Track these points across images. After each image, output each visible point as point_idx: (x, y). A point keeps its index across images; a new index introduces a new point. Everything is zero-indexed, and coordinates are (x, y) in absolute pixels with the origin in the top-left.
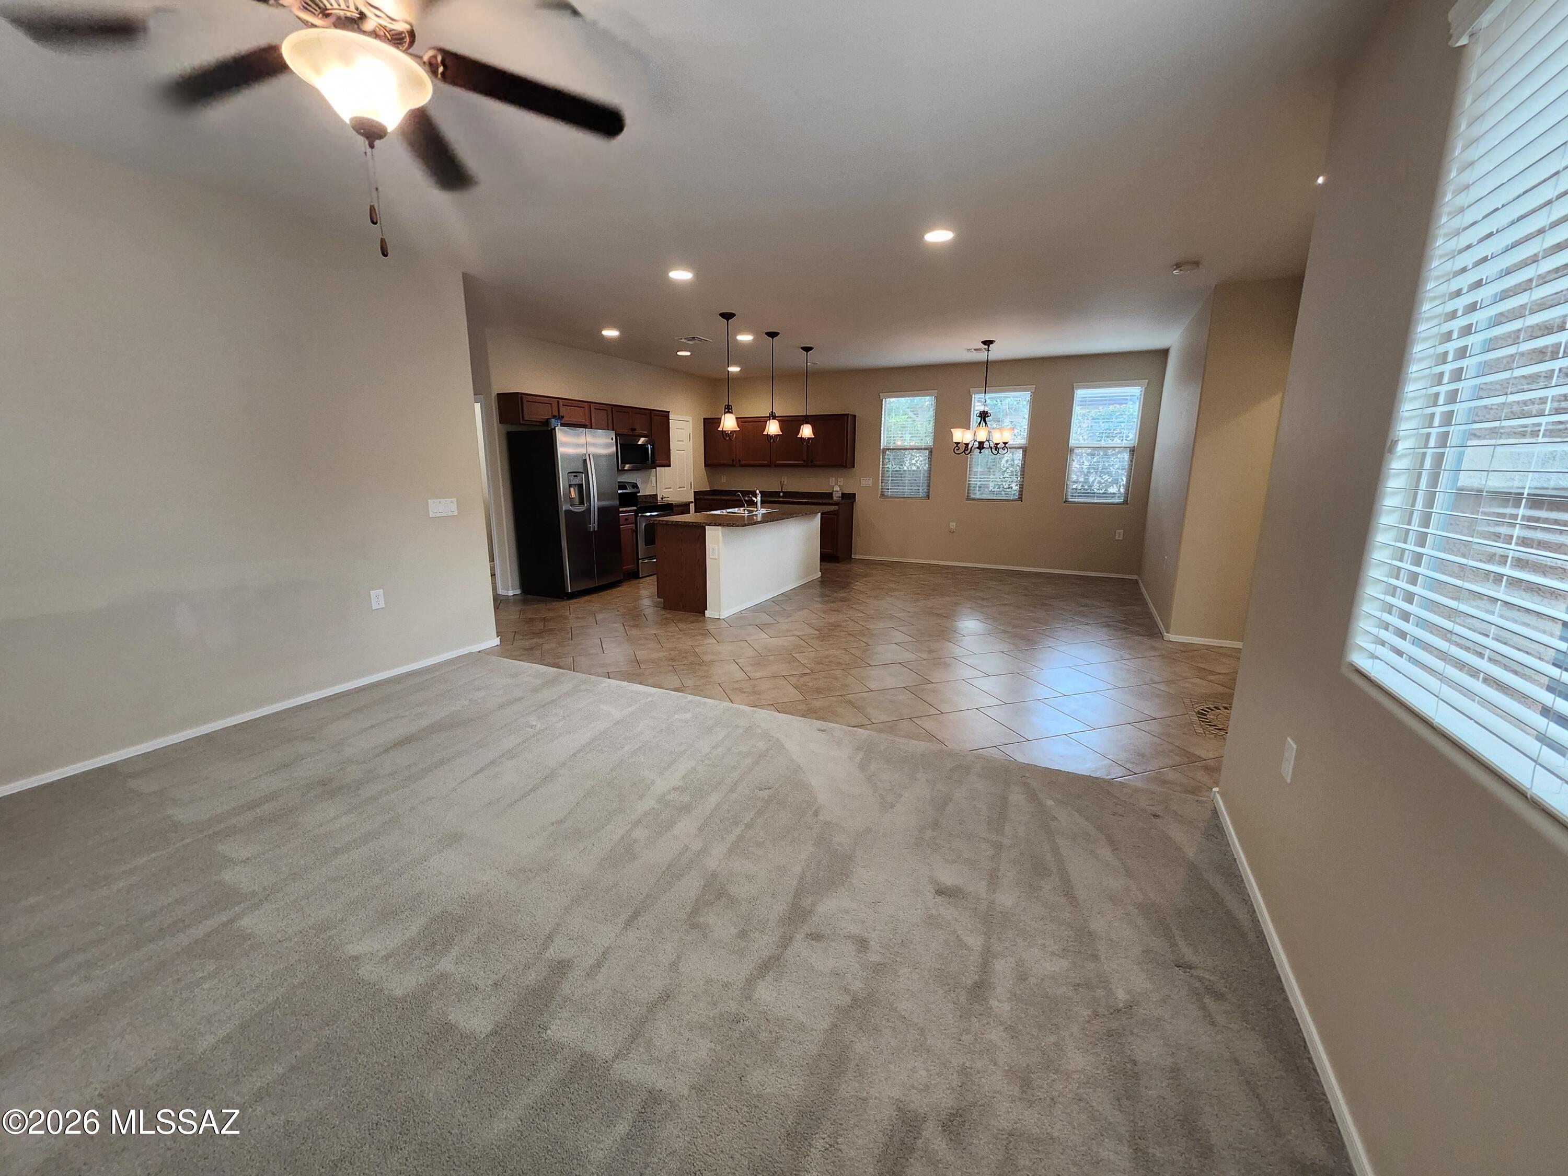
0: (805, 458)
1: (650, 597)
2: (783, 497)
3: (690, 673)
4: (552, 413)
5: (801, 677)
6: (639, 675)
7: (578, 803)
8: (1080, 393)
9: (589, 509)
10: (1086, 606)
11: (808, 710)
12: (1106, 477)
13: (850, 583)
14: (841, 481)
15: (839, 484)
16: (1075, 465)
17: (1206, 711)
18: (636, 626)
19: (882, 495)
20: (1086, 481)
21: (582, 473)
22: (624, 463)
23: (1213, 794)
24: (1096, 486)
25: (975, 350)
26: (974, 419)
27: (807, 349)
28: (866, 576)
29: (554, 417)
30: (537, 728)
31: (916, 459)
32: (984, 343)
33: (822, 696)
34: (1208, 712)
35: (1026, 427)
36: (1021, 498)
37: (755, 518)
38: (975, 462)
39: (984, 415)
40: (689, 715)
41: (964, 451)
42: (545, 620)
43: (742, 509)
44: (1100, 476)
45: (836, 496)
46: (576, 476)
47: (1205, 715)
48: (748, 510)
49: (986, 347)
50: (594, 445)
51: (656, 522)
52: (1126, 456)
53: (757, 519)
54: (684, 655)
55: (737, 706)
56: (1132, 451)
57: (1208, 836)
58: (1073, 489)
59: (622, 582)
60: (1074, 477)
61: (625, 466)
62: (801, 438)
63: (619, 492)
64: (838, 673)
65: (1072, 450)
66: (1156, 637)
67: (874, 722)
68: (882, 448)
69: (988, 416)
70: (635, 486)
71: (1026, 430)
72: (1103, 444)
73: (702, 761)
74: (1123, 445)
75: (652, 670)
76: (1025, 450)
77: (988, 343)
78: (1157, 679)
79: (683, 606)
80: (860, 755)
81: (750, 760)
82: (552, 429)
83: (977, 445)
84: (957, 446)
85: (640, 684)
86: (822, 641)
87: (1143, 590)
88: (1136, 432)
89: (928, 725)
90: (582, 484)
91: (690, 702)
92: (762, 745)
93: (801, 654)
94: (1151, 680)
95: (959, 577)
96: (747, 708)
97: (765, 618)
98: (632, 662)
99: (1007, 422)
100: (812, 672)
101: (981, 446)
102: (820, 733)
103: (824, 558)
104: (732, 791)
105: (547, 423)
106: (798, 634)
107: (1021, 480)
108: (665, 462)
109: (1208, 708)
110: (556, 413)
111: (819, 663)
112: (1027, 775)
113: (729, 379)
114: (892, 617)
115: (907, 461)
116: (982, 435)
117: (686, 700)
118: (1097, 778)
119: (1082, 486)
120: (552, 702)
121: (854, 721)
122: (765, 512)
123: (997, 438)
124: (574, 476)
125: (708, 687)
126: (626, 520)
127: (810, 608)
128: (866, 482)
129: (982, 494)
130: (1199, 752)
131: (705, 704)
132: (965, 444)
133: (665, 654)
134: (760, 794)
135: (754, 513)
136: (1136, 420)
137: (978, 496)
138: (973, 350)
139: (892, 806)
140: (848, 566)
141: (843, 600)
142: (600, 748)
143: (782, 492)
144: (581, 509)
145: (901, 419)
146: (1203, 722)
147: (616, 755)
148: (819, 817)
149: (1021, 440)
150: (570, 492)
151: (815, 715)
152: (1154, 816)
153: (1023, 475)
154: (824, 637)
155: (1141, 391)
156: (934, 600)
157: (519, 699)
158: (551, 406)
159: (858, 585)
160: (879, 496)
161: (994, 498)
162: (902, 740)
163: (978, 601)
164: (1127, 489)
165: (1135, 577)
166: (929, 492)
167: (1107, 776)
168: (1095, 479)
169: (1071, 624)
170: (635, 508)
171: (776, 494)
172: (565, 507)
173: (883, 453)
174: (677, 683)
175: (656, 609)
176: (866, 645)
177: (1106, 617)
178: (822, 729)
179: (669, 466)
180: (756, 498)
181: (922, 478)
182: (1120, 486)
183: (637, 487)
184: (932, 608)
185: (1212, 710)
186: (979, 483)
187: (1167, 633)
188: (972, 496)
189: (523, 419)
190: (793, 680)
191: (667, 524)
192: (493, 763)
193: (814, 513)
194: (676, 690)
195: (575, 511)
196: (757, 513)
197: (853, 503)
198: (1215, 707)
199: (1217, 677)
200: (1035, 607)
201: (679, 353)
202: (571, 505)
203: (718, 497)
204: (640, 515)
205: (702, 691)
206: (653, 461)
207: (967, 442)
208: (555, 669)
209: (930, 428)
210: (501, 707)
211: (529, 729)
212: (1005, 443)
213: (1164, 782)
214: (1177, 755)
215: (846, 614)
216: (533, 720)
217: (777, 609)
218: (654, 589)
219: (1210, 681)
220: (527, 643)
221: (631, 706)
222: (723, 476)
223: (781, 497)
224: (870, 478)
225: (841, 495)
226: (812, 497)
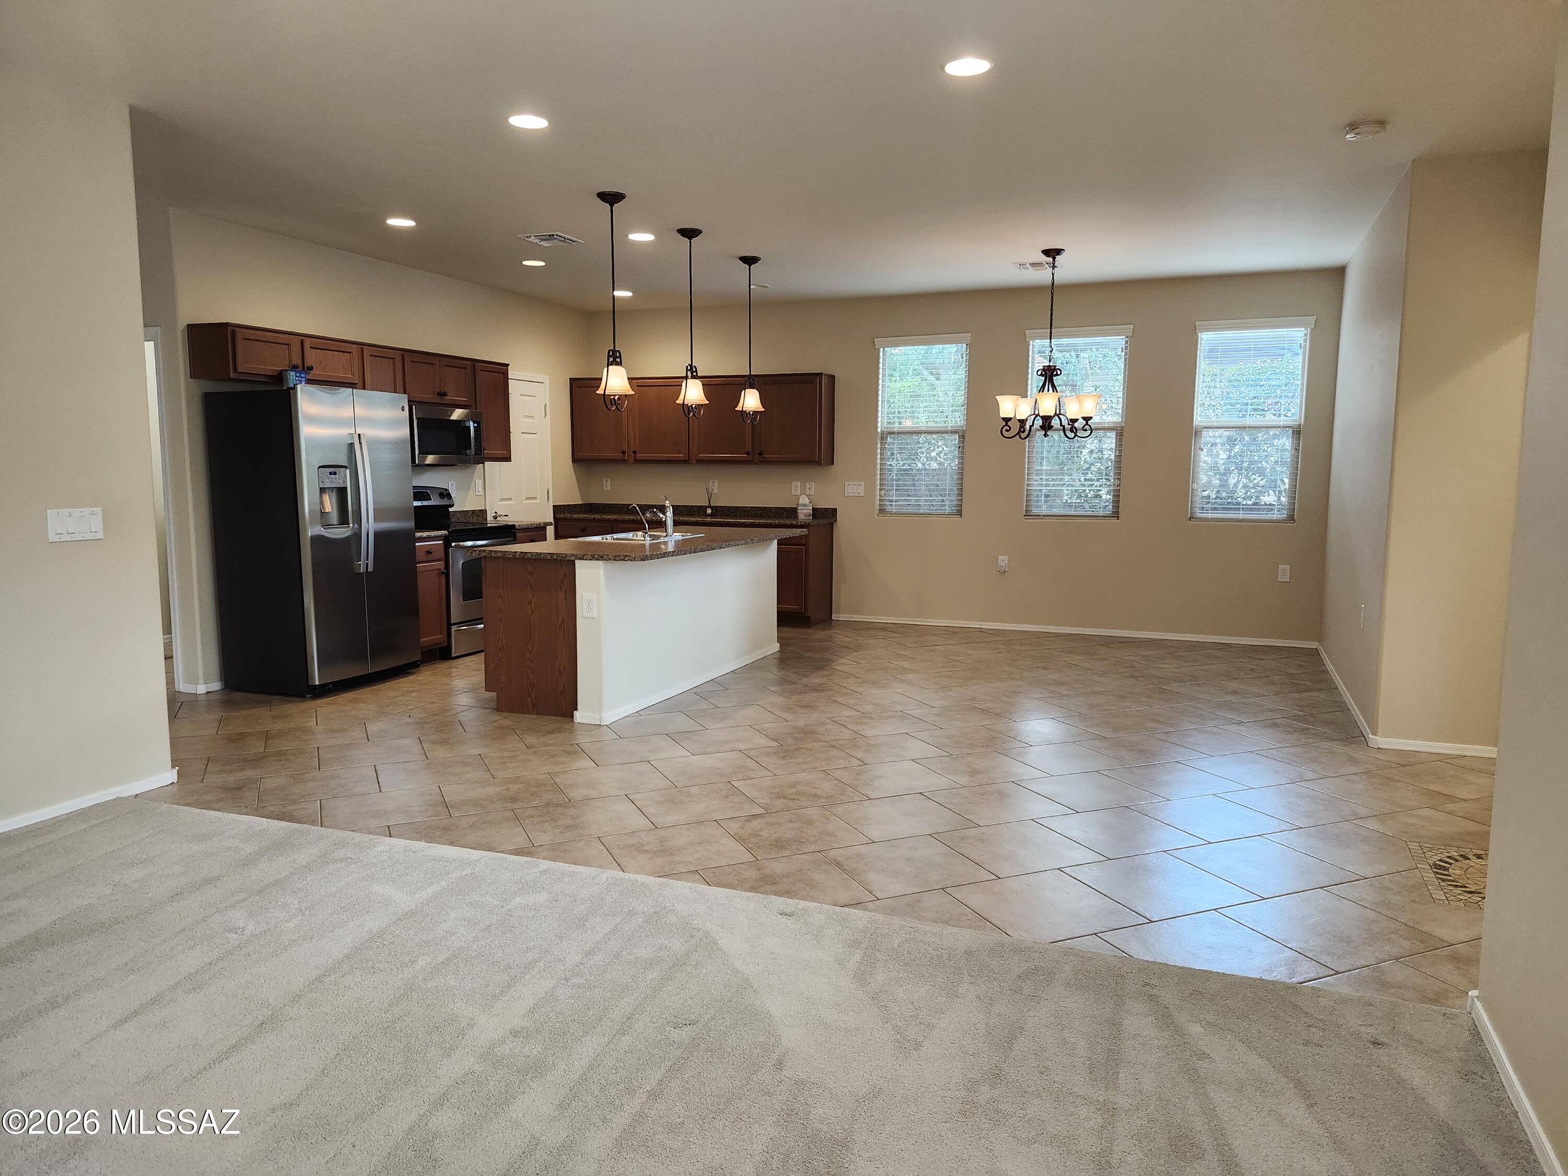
0: (749, 447)
1: (473, 690)
2: (711, 515)
3: (544, 822)
4: (290, 360)
5: (747, 821)
6: (447, 829)
7: (325, 1069)
8: (1207, 339)
9: (357, 535)
10: (1235, 692)
11: (761, 879)
12: (1257, 479)
13: (830, 660)
14: (811, 488)
15: (808, 492)
16: (1204, 458)
17: (1446, 862)
18: (444, 742)
19: (882, 511)
20: (1224, 484)
21: (346, 467)
22: (424, 452)
23: (1470, 1001)
24: (1241, 492)
25: (1032, 265)
26: (1035, 381)
27: (749, 261)
28: (858, 648)
29: (294, 368)
30: (247, 932)
31: (937, 450)
32: (1047, 253)
33: (787, 853)
34: (1451, 864)
35: (1120, 394)
36: (1118, 512)
37: (663, 546)
38: (1037, 453)
39: (1049, 373)
40: (542, 897)
41: (1018, 433)
42: (267, 736)
43: (640, 533)
44: (1247, 477)
45: (804, 514)
46: (335, 473)
47: (1447, 869)
48: (650, 536)
49: (1050, 260)
50: (370, 422)
51: (483, 554)
52: (1286, 442)
53: (667, 548)
54: (534, 789)
55: (633, 876)
56: (1297, 432)
57: (1466, 1075)
58: (1203, 497)
59: (418, 666)
60: (1203, 478)
61: (425, 459)
62: (742, 412)
63: (416, 504)
64: (813, 812)
65: (1198, 433)
66: (1356, 743)
67: (879, 895)
68: (879, 430)
69: (1057, 375)
70: (445, 494)
71: (1121, 400)
72: (1248, 421)
73: (567, 979)
74: (1282, 424)
75: (474, 819)
76: (1120, 432)
77: (1053, 253)
78: (1362, 811)
79: (533, 705)
80: (858, 956)
81: (655, 974)
82: (289, 389)
83: (1039, 422)
84: (1006, 425)
85: (452, 843)
86: (784, 758)
87: (1330, 667)
88: (1301, 402)
89: (975, 898)
90: (346, 488)
91: (545, 872)
92: (678, 945)
93: (746, 782)
94: (1355, 813)
95: (1018, 647)
96: (650, 880)
97: (682, 722)
98: (436, 805)
99: (1088, 387)
100: (768, 812)
101: (1047, 424)
102: (783, 919)
103: (785, 619)
104: (622, 1032)
105: (280, 377)
106: (742, 746)
107: (1117, 482)
108: (499, 453)
109: (1449, 857)
110: (297, 360)
111: (781, 796)
112: (1153, 982)
113: (615, 311)
114: (903, 716)
115: (922, 453)
116: (1047, 405)
117: (536, 870)
118: (1274, 983)
119: (1218, 492)
120: (277, 883)
121: (844, 897)
122: (681, 538)
123: (1073, 410)
124: (331, 473)
125: (581, 844)
126: (429, 552)
127: (762, 703)
128: (855, 489)
129: (1051, 507)
130: (1441, 932)
131: (572, 875)
132: (1019, 420)
133: (499, 789)
134: (675, 1034)
135: (662, 539)
136: (1299, 383)
137: (1044, 510)
138: (1028, 266)
139: (918, 1046)
140: (828, 632)
141: (817, 689)
142: (370, 964)
143: (711, 507)
144: (340, 533)
145: (910, 382)
146: (1444, 880)
147: (400, 976)
148: (785, 1073)
149: (1114, 417)
150: (322, 503)
151: (774, 888)
152: (1374, 1043)
153: (1118, 474)
154: (787, 751)
155: (1306, 335)
156: (974, 687)
157: (210, 881)
158: (290, 349)
159: (844, 664)
160: (877, 512)
161: (1072, 513)
162: (930, 927)
163: (1053, 688)
164: (1292, 498)
165: (1313, 645)
166: (961, 505)
167: (1290, 978)
168: (1238, 481)
169: (1212, 723)
170: (446, 532)
171: (701, 510)
172: (311, 529)
173: (882, 439)
174: (520, 840)
175: (484, 711)
176: (860, 763)
177: (1270, 710)
178: (788, 911)
179: (508, 459)
180: (664, 513)
181: (949, 483)
182: (1280, 492)
183: (449, 496)
184: (973, 699)
185: (1457, 861)
186: (1045, 490)
187: (1374, 733)
188: (1035, 511)
189: (235, 370)
190: (734, 827)
191: (504, 557)
192: (156, 1000)
193: (766, 540)
194: (518, 852)
195: (332, 536)
196: (666, 539)
197: (832, 524)
198: (1461, 856)
199: (1464, 805)
200: (1150, 697)
201: (525, 263)
202: (323, 526)
203: (597, 516)
204: (453, 544)
205: (566, 851)
206: (479, 451)
207: (1024, 418)
208: (285, 824)
209: (961, 398)
210: (176, 896)
211: (231, 935)
212: (1087, 419)
213: (1385, 985)
214: (1407, 939)
215: (824, 712)
216: (239, 917)
217: (705, 706)
218: (479, 677)
219: (1451, 813)
220: (231, 779)
221: (432, 884)
222: (605, 480)
223: (709, 515)
224: (860, 483)
225: (811, 512)
226: (761, 515)
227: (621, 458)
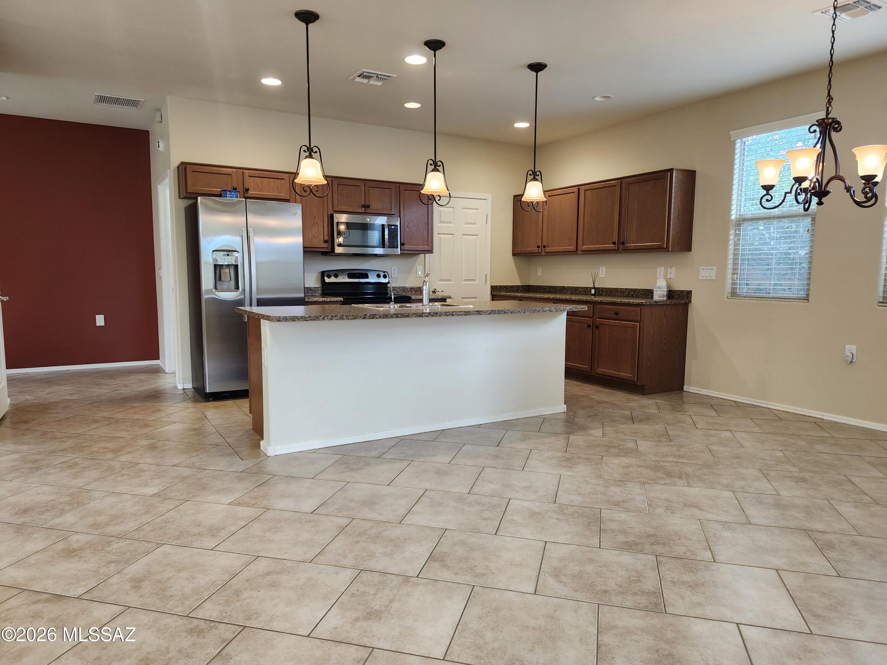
0: (615, 239)
2: (594, 295)
9: (243, 297)
14: (672, 273)
15: (669, 276)
19: (734, 294)
21: (237, 251)
29: (234, 189)
45: (660, 295)
46: (228, 255)
90: (237, 266)
108: (426, 247)
124: (225, 255)
128: (707, 273)
143: (594, 288)
144: (234, 296)
150: (222, 274)
160: (727, 294)
166: (809, 290)
173: (736, 226)
179: (431, 251)
181: (798, 266)
183: (386, 276)
189: (187, 191)
195: (225, 298)
197: (687, 305)
202: (219, 291)
222: (538, 268)
223: (592, 295)
224: (713, 268)
225: (665, 293)
226: (632, 295)
227: (537, 251)
